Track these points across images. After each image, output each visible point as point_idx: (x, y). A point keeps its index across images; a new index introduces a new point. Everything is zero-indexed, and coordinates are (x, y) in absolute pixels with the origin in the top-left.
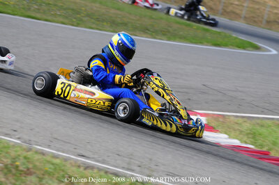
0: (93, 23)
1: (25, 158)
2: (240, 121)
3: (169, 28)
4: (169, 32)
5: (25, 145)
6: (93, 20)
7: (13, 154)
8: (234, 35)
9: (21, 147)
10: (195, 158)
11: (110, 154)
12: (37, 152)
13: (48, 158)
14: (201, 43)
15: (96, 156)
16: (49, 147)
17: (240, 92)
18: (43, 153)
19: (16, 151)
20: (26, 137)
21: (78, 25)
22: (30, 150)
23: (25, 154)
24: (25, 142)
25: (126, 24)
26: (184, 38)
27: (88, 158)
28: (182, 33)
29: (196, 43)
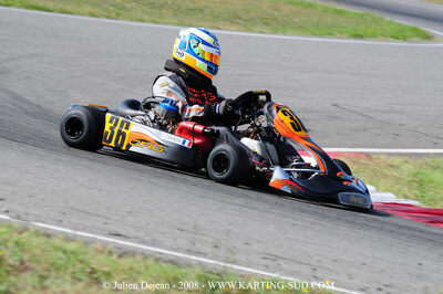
0: (144, 12)
1: (17, 243)
2: (396, 161)
4: (275, 19)
5: (16, 223)
6: (144, 8)
8: (388, 18)
9: (10, 226)
10: (316, 227)
12: (38, 233)
13: (57, 241)
14: (331, 34)
15: (141, 234)
16: (60, 222)
17: (398, 112)
18: (48, 235)
20: (20, 209)
22: (24, 230)
23: (16, 237)
24: (18, 217)
25: (201, 11)
26: (301, 28)
27: (126, 237)
28: (296, 20)
29: (321, 36)
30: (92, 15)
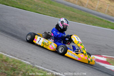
1: (32, 70)
3: (94, 21)
5: (32, 65)
6: (63, 16)
7: (27, 68)
9: (30, 66)
11: (65, 71)
12: (36, 68)
13: (41, 71)
14: (106, 27)
16: (41, 66)
18: (39, 69)
19: (28, 67)
20: (32, 62)
21: (56, 17)
22: (33, 67)
25: (76, 18)
26: (99, 25)
27: (57, 72)
28: (98, 23)
29: (104, 27)
30: (50, 16)
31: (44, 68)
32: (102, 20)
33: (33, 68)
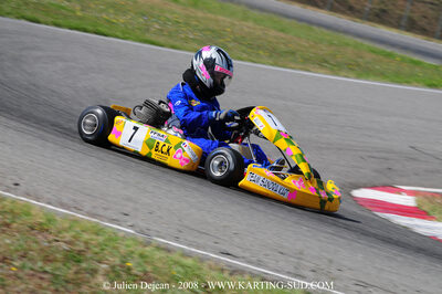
0: (244, 52)
1: (142, 256)
3: (360, 60)
4: (359, 65)
5: (141, 237)
6: (244, 48)
7: (123, 249)
9: (135, 240)
10: (399, 259)
11: (268, 252)
12: (159, 248)
13: (175, 257)
14: (408, 83)
15: (247, 255)
16: (177, 239)
18: (168, 250)
19: (127, 246)
20: (142, 225)
22: (147, 244)
23: (140, 249)
24: (142, 232)
25: (293, 53)
26: (382, 75)
27: (235, 257)
28: (377, 67)
29: (400, 83)
31: (189, 245)
32: (389, 55)
33: (147, 249)
